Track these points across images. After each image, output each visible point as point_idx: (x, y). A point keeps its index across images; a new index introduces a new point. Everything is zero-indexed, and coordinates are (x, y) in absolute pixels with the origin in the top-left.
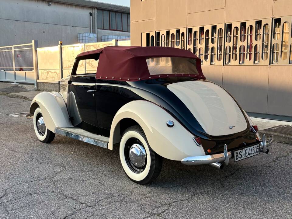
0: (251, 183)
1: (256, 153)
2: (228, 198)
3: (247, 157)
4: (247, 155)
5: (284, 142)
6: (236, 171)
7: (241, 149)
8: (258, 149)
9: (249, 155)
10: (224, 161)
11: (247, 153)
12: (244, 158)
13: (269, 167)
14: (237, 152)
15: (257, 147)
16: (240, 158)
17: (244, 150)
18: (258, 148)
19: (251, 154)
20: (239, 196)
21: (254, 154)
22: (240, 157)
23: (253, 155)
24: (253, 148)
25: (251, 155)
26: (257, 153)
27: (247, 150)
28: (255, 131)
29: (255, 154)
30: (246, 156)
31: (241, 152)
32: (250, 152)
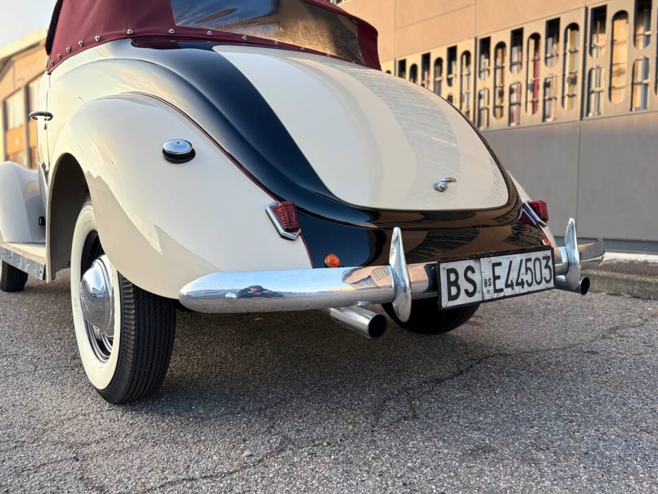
0: (524, 404)
1: (539, 283)
2: (412, 469)
3: (501, 295)
4: (500, 284)
5: (628, 294)
6: (478, 363)
7: (471, 258)
8: (548, 270)
9: (507, 286)
10: (391, 304)
11: (498, 277)
12: (487, 297)
13: (588, 352)
14: (451, 265)
15: (544, 262)
16: (470, 294)
17: (486, 263)
18: (547, 266)
19: (518, 284)
20: (463, 460)
21: (530, 285)
22: (466, 291)
23: (526, 289)
24: (529, 260)
25: (518, 290)
26: (543, 285)
27: (500, 264)
28: (539, 220)
29: (535, 287)
30: (496, 291)
31: (470, 268)
32: (513, 276)
